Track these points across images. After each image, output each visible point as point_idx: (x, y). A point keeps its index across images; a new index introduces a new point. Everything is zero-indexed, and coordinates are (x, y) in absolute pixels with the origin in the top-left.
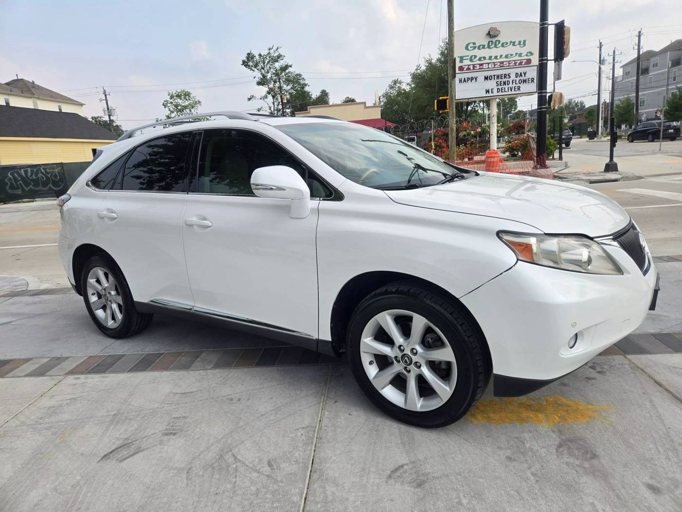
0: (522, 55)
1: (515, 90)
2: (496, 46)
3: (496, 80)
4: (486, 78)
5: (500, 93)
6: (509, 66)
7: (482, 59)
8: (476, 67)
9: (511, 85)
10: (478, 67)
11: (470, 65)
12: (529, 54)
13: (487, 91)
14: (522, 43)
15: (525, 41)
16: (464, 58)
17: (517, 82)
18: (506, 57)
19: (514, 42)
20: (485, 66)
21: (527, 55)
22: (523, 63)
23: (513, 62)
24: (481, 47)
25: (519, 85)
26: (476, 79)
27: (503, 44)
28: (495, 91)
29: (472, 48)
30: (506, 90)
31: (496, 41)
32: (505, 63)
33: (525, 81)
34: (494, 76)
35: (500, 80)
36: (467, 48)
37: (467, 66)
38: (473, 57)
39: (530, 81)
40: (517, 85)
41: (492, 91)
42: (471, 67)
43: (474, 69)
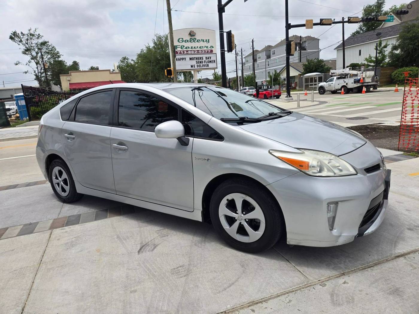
0: (208, 47)
1: (206, 67)
2: (194, 41)
3: (196, 60)
4: (190, 59)
5: (199, 68)
6: (202, 53)
7: (187, 48)
8: (184, 52)
9: (203, 63)
10: (186, 52)
11: (181, 51)
12: (211, 47)
13: (192, 66)
14: (207, 41)
15: (209, 40)
16: (178, 47)
17: (207, 62)
18: (200, 48)
19: (203, 40)
20: (189, 52)
21: (210, 48)
22: (209, 52)
23: (204, 51)
24: (186, 41)
25: (208, 64)
26: (185, 59)
27: (198, 40)
28: (196, 66)
29: (182, 41)
30: (202, 66)
31: (194, 38)
32: (199, 51)
33: (210, 62)
34: (195, 58)
35: (198, 60)
36: (178, 41)
37: (180, 52)
38: (183, 47)
39: (213, 62)
40: (207, 64)
41: (194, 66)
42: (182, 52)
43: (183, 53)
